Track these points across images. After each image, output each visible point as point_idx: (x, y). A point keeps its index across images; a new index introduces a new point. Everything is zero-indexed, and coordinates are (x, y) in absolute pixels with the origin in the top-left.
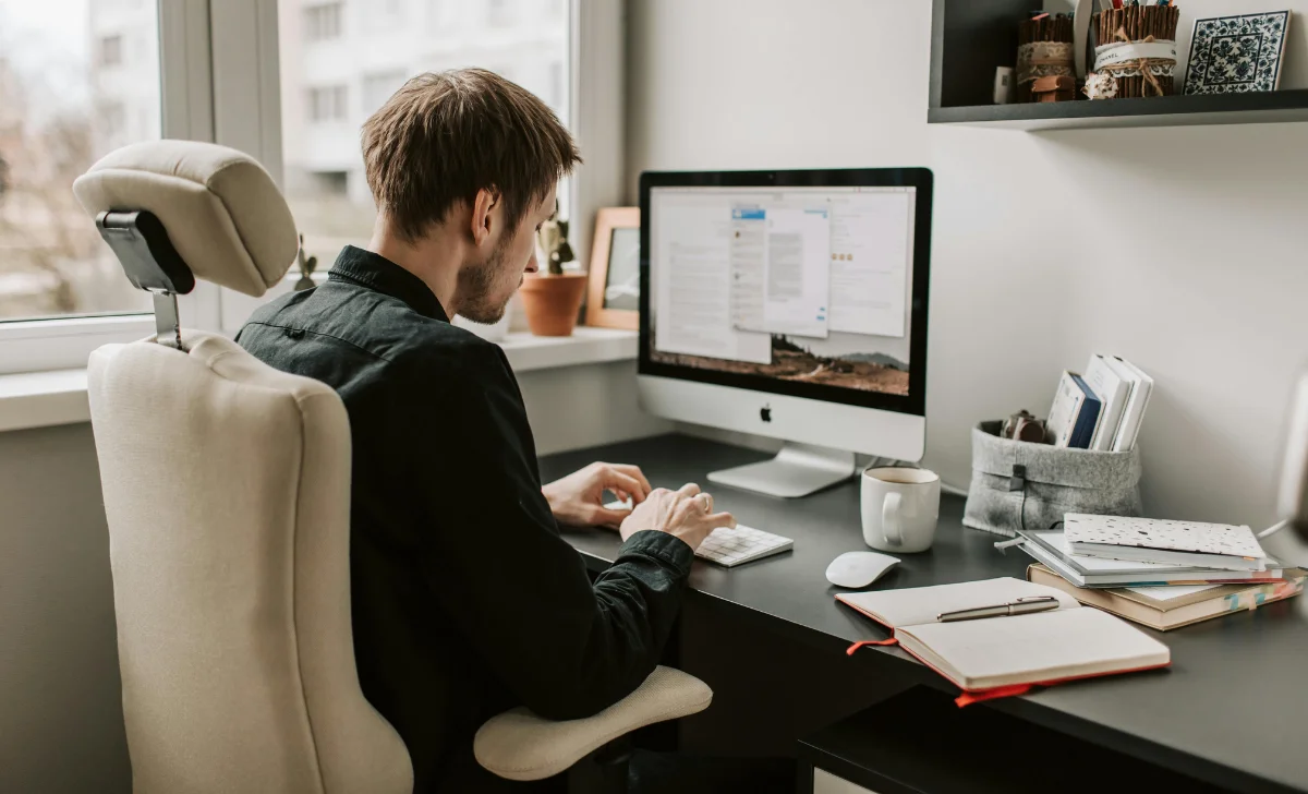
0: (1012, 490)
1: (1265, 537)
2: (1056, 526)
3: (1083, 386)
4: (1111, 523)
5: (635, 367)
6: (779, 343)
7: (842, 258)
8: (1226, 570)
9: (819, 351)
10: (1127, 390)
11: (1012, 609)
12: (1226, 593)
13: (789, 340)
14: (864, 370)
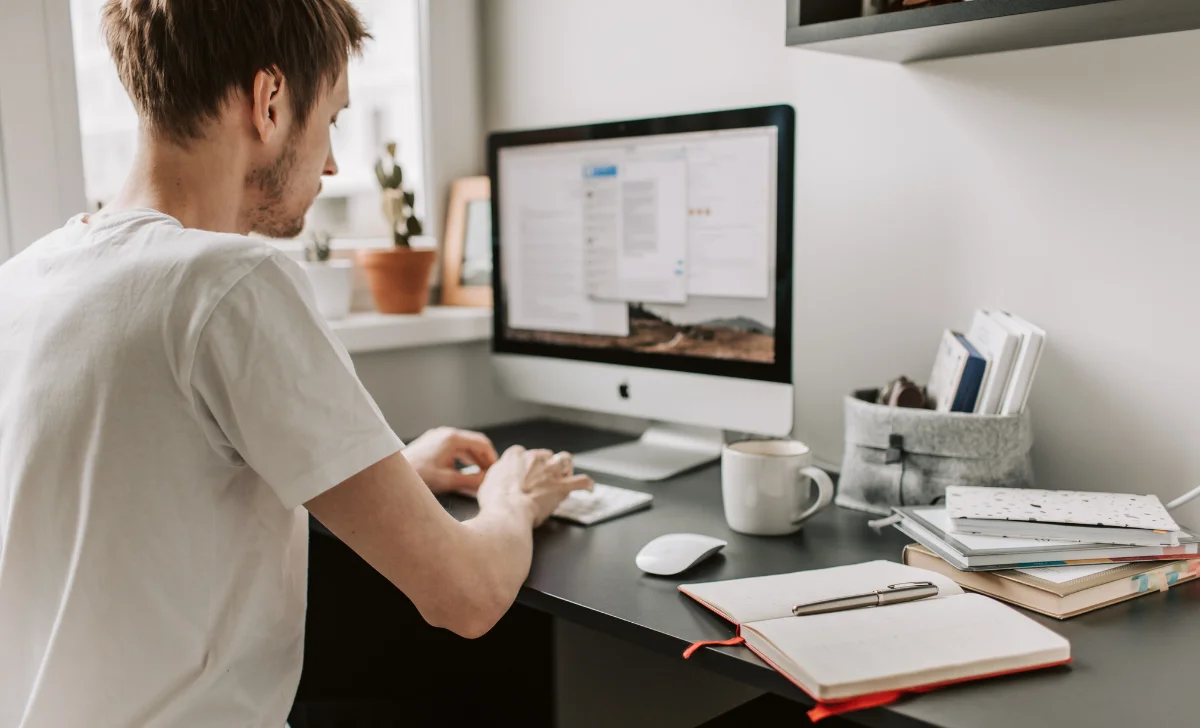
0: (888, 463)
1: (1176, 507)
2: (937, 501)
3: (967, 345)
4: (999, 497)
5: (488, 348)
6: (637, 312)
7: (700, 212)
8: (1133, 546)
9: (678, 318)
10: (1015, 345)
11: (882, 598)
12: (1136, 572)
13: (646, 308)
14: (726, 336)
